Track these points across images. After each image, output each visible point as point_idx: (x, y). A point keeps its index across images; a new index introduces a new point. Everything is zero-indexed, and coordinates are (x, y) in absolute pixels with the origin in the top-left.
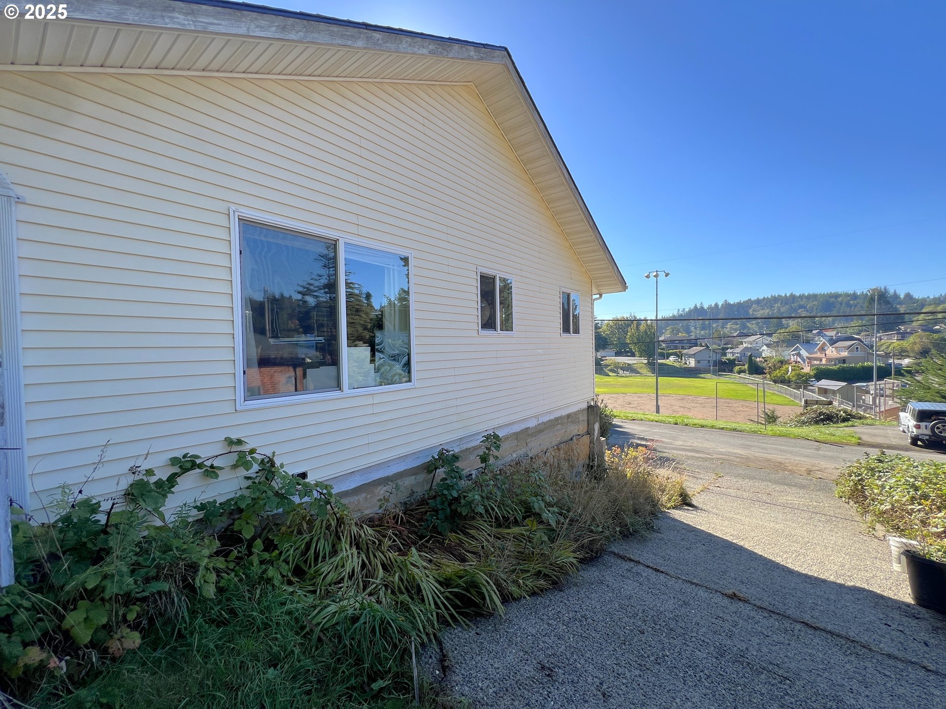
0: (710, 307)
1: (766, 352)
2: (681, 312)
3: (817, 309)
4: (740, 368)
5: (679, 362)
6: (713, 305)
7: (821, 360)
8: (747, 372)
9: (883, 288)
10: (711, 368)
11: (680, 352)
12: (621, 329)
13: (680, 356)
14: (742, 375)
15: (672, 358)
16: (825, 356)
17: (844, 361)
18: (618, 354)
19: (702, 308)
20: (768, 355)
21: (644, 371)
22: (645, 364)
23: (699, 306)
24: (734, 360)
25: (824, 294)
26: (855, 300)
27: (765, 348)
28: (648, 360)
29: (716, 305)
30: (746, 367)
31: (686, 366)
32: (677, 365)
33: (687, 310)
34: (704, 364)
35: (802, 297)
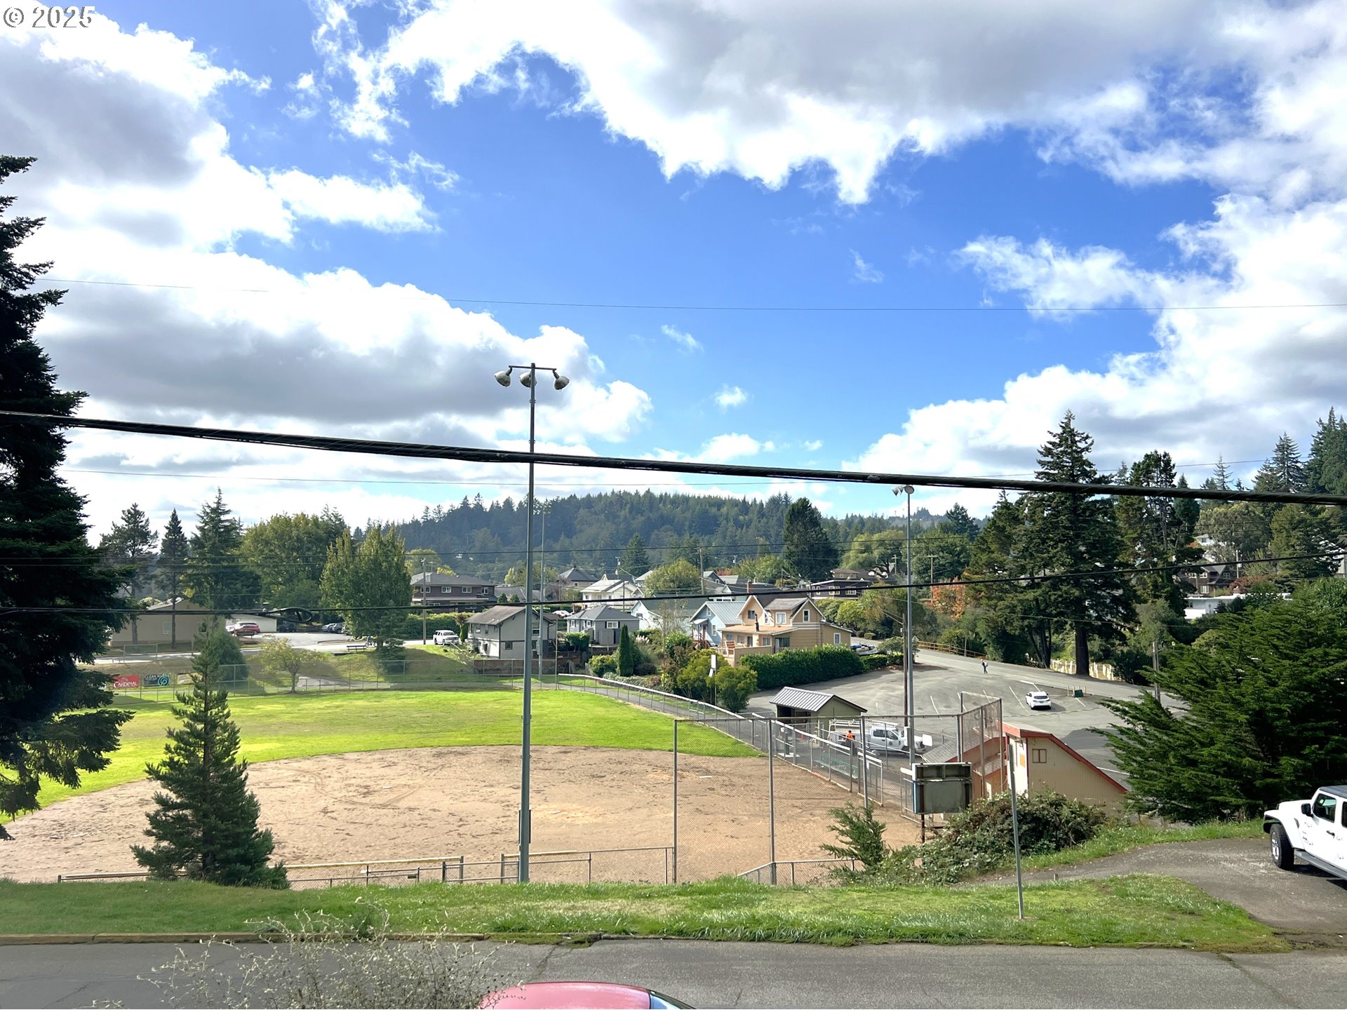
0: (495, 508)
1: (647, 620)
2: (432, 515)
3: (690, 527)
4: (602, 661)
5: (461, 647)
6: (501, 504)
7: (750, 639)
8: (618, 669)
9: (783, 495)
10: (540, 660)
11: (462, 618)
12: (297, 550)
13: (461, 629)
14: (608, 677)
15: (442, 636)
16: (757, 628)
17: (784, 639)
18: (287, 625)
19: (479, 507)
20: (654, 626)
21: (371, 675)
22: (370, 654)
23: (472, 502)
24: (586, 638)
25: (699, 497)
26: (746, 514)
27: (641, 609)
28: (379, 642)
29: (508, 503)
30: (615, 657)
31: (478, 657)
32: (453, 654)
33: (445, 510)
34: (519, 653)
35: (664, 498)
